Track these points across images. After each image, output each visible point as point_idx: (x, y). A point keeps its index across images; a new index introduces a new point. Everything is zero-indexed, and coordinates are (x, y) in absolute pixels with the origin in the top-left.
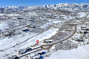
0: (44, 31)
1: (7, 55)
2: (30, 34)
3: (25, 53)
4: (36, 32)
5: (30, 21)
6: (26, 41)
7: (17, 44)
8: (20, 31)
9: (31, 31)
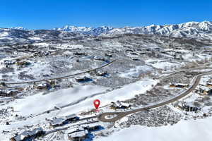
0: (123, 84)
1: (28, 127)
2: (91, 88)
3: (61, 125)
4: (106, 86)
5: (99, 59)
6: (78, 102)
7: (55, 108)
8: (71, 80)
9: (94, 82)
